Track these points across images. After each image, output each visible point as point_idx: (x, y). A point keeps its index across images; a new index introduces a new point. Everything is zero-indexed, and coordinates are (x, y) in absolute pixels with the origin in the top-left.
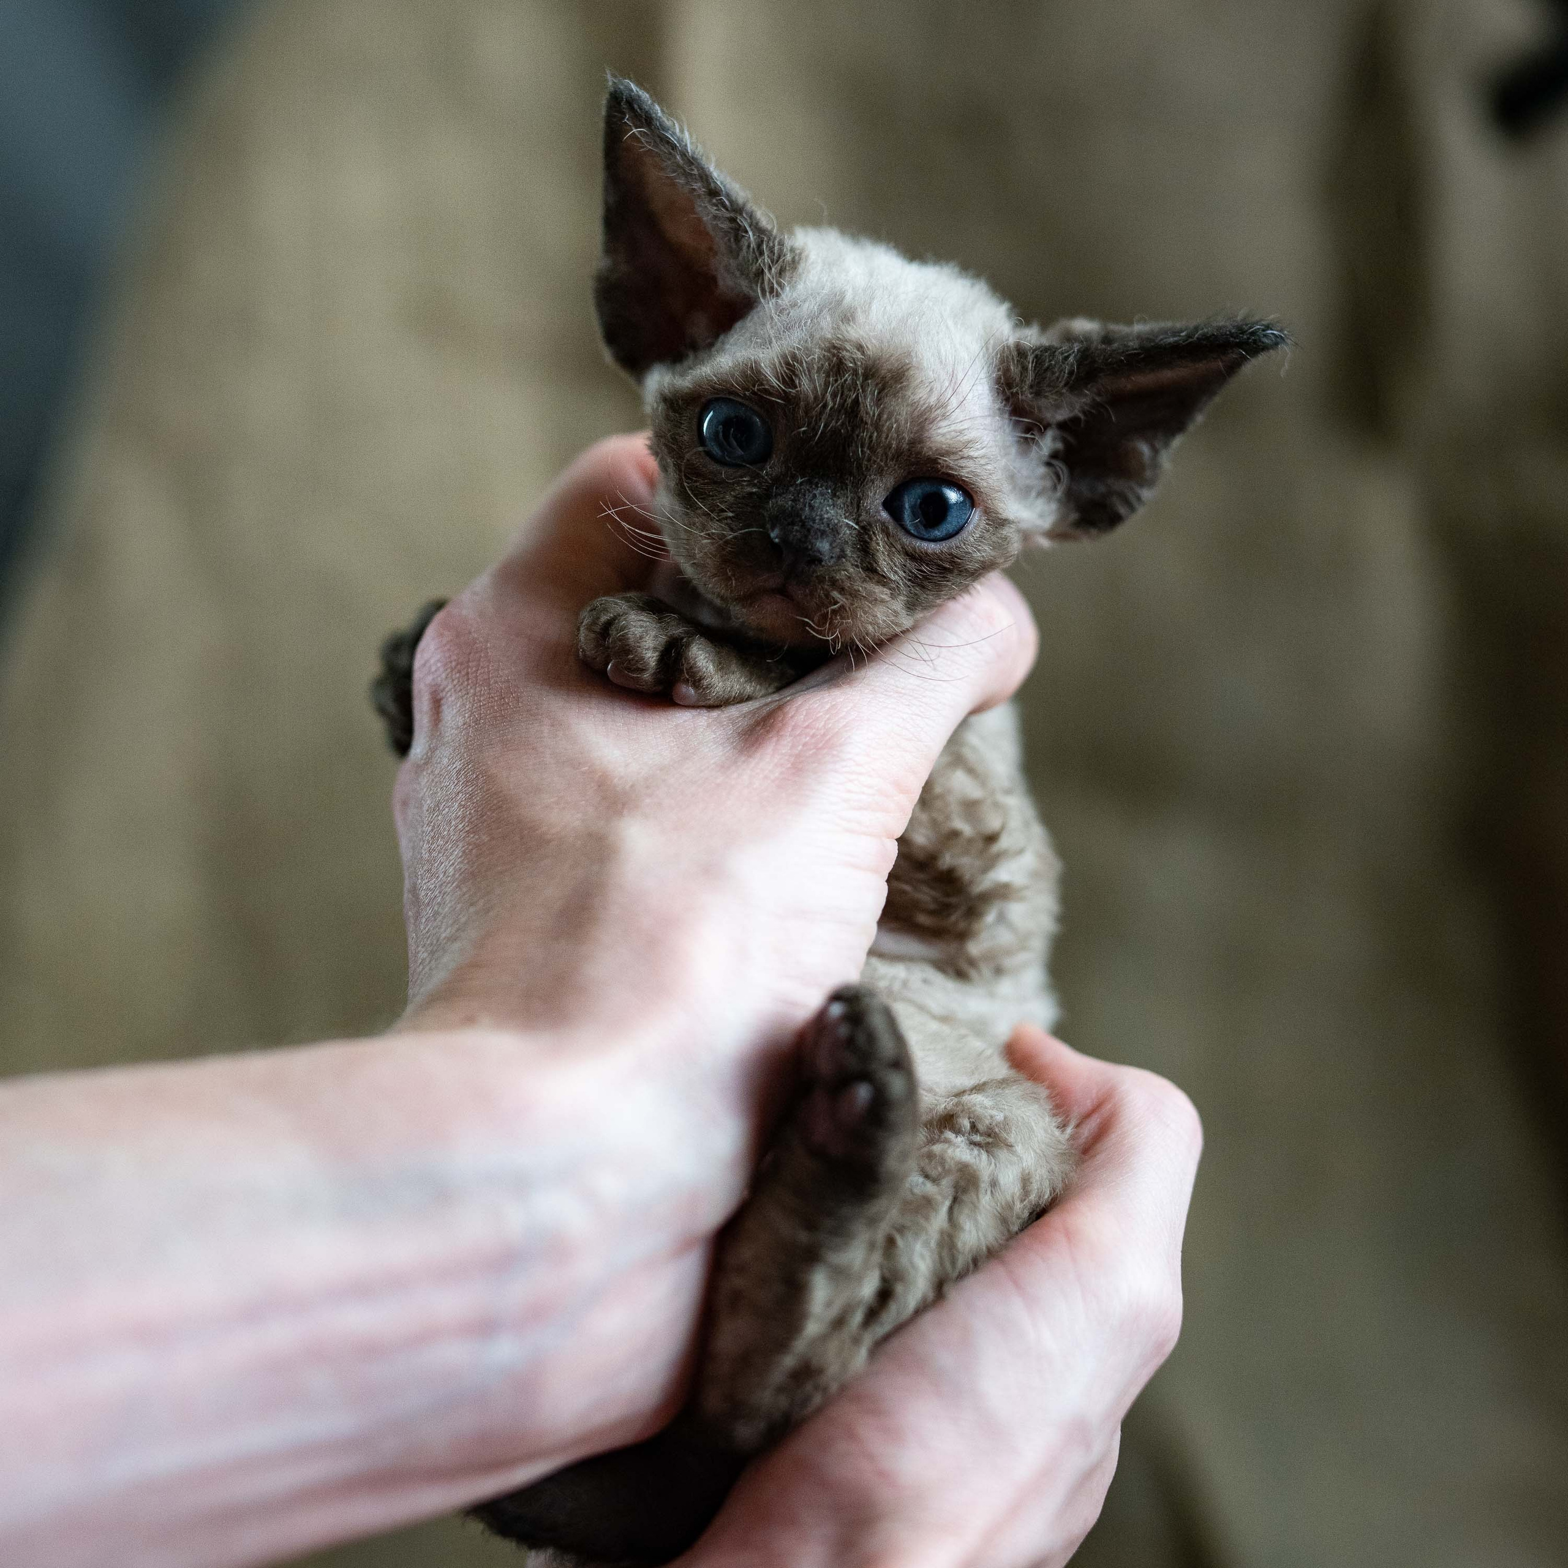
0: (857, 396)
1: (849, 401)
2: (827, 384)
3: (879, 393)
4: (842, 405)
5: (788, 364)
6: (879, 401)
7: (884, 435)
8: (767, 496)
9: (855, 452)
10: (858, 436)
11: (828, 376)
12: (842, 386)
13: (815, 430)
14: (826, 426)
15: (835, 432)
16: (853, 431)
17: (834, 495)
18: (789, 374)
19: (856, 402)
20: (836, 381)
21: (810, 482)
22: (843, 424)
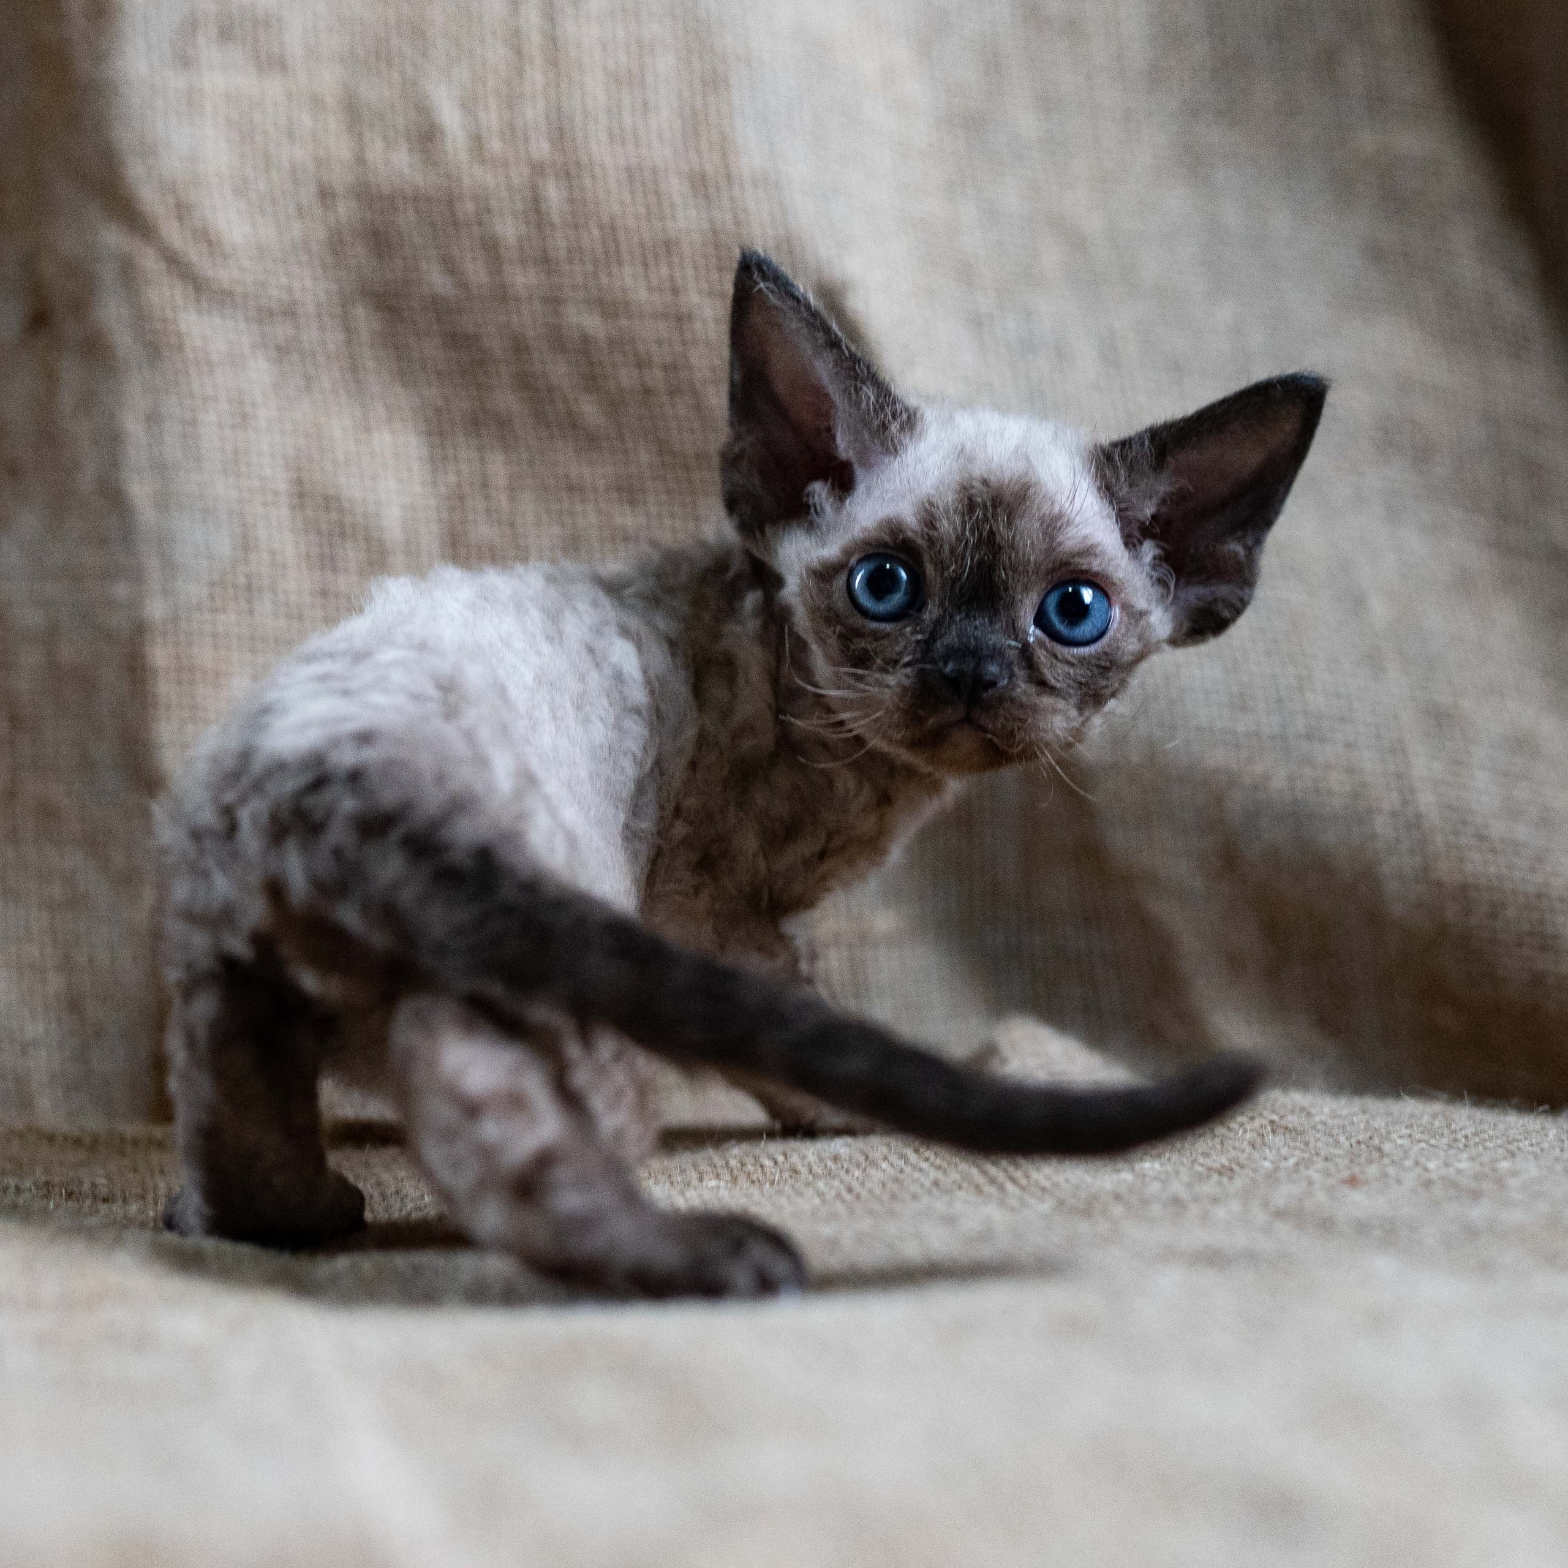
0: (991, 527)
1: (985, 534)
2: (964, 523)
3: (1008, 519)
4: (980, 538)
5: (926, 510)
6: (1009, 524)
7: (1021, 553)
8: (932, 638)
9: (1000, 576)
10: (999, 560)
11: (963, 516)
12: (977, 522)
13: (963, 567)
14: (972, 559)
15: (981, 562)
16: (994, 557)
17: (991, 623)
18: (929, 520)
19: (992, 533)
20: (970, 519)
21: (968, 616)
22: (985, 554)
